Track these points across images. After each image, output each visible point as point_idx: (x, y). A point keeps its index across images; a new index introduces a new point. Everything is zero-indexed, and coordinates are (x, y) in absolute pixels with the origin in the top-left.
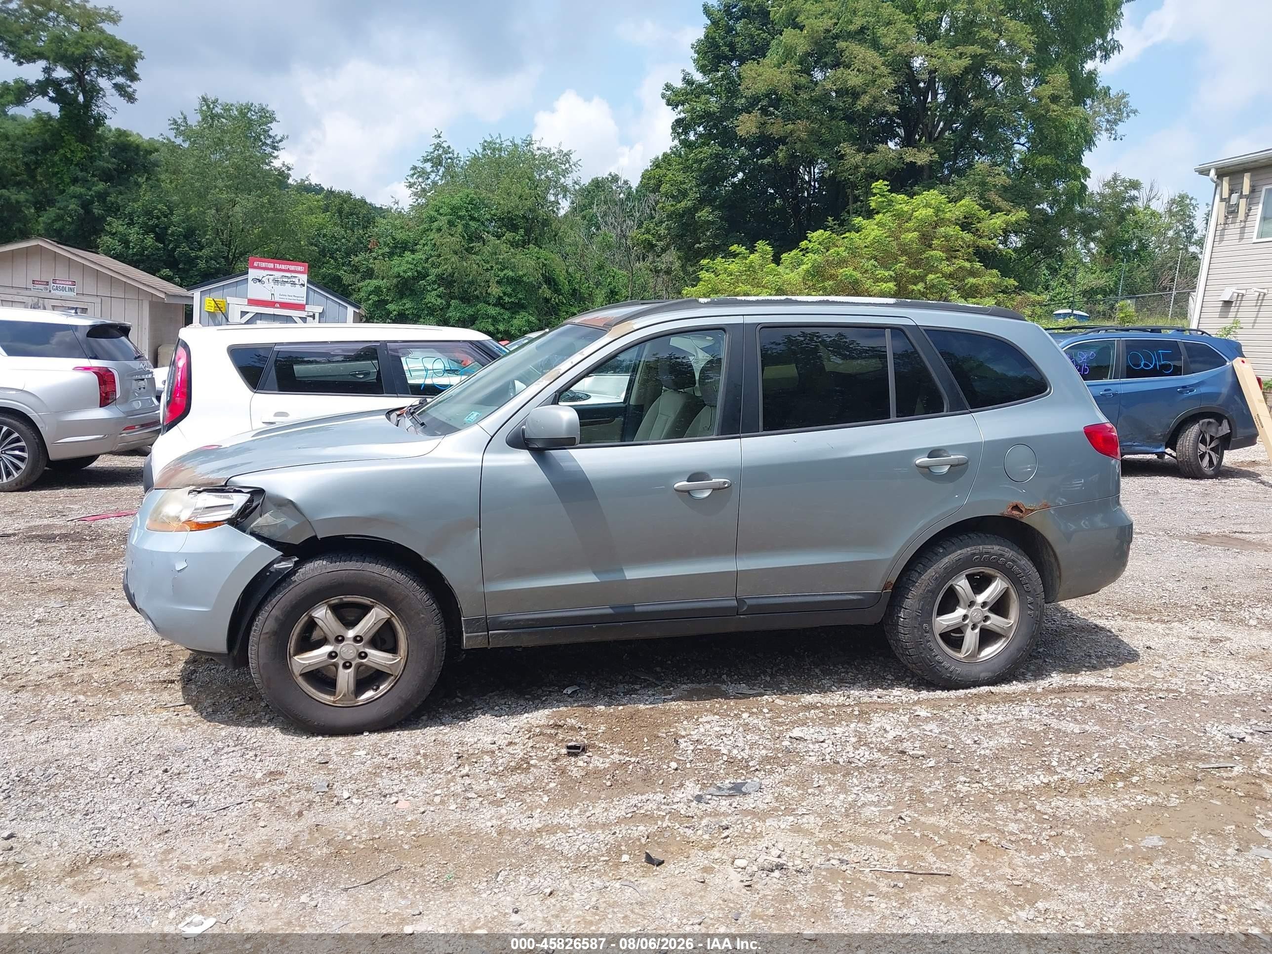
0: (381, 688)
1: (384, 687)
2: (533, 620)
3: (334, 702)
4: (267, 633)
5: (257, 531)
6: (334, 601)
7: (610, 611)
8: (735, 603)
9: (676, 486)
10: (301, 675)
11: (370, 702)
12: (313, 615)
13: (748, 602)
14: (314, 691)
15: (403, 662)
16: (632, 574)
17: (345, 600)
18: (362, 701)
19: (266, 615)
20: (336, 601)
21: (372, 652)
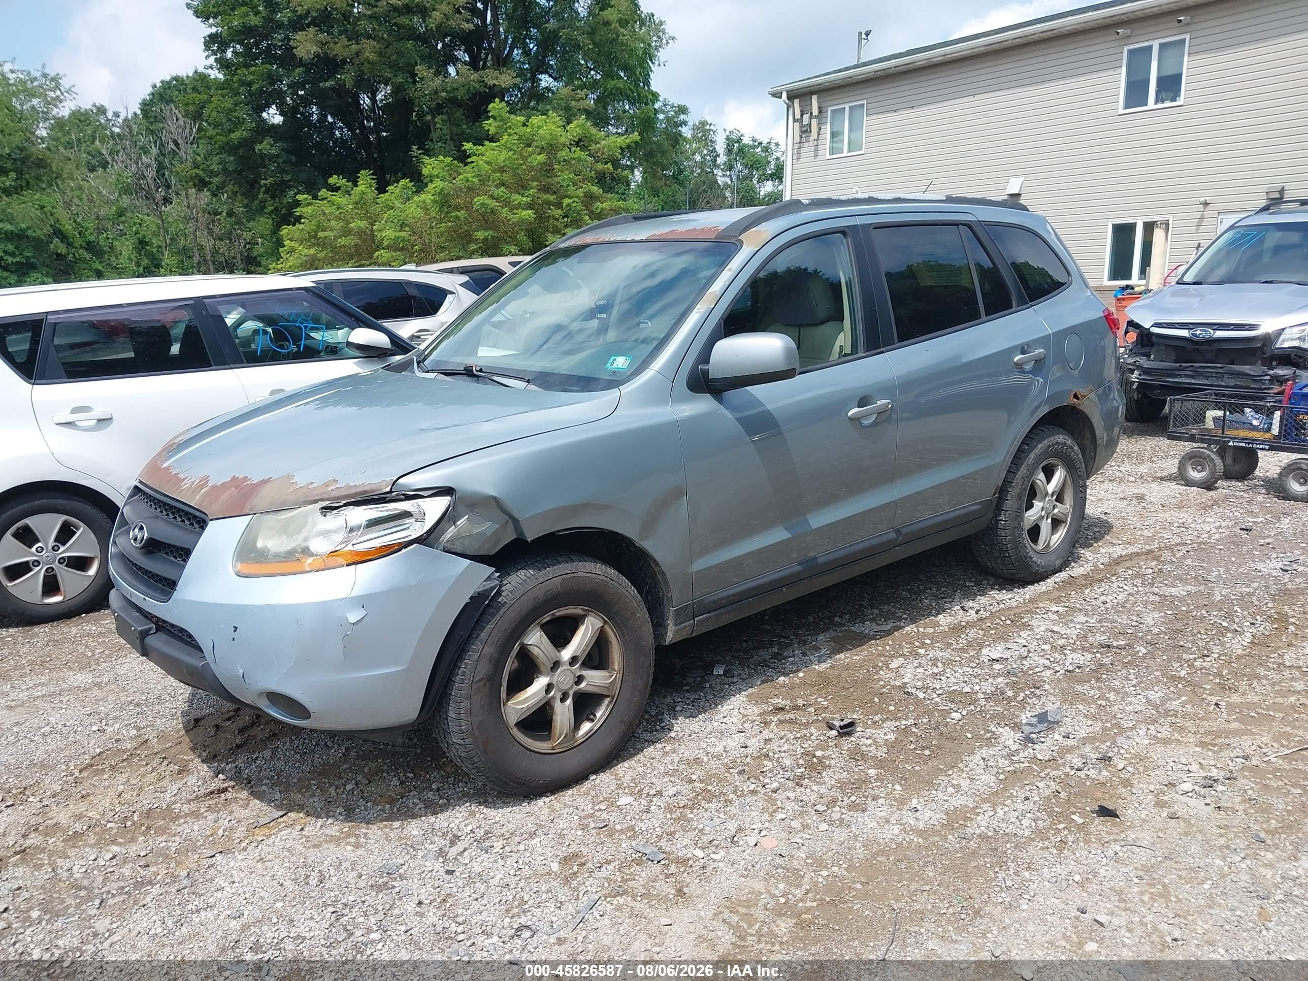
0: (598, 715)
1: (601, 713)
2: (733, 595)
3: (553, 748)
4: (480, 680)
5: (449, 546)
6: (546, 618)
7: (799, 568)
8: (894, 535)
9: (850, 414)
10: (516, 724)
11: (591, 736)
12: (525, 642)
13: (904, 531)
14: (530, 740)
15: (619, 677)
16: (819, 520)
17: (557, 614)
18: (583, 736)
19: (476, 656)
20: (549, 618)
21: (589, 673)
